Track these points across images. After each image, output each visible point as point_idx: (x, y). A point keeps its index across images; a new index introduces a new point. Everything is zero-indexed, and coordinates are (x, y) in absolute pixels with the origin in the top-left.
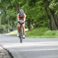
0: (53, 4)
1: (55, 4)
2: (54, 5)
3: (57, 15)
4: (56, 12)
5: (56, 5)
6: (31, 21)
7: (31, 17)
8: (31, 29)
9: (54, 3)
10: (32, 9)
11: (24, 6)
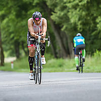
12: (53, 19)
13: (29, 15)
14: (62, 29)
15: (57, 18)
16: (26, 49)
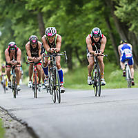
0: (125, 6)
1: (130, 8)
2: (127, 9)
3: (135, 32)
4: (131, 25)
5: (132, 10)
6: (74, 49)
7: (73, 41)
8: (74, 68)
9: (125, 4)
10: (75, 21)
11: (56, 14)
12: (117, 15)
13: (85, 10)
14: (130, 29)
15: (123, 14)
16: (81, 57)
